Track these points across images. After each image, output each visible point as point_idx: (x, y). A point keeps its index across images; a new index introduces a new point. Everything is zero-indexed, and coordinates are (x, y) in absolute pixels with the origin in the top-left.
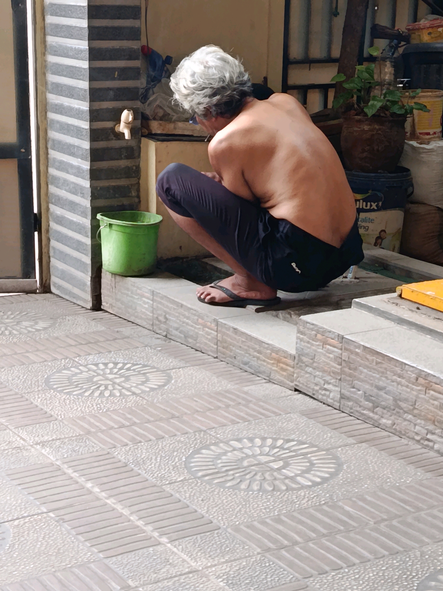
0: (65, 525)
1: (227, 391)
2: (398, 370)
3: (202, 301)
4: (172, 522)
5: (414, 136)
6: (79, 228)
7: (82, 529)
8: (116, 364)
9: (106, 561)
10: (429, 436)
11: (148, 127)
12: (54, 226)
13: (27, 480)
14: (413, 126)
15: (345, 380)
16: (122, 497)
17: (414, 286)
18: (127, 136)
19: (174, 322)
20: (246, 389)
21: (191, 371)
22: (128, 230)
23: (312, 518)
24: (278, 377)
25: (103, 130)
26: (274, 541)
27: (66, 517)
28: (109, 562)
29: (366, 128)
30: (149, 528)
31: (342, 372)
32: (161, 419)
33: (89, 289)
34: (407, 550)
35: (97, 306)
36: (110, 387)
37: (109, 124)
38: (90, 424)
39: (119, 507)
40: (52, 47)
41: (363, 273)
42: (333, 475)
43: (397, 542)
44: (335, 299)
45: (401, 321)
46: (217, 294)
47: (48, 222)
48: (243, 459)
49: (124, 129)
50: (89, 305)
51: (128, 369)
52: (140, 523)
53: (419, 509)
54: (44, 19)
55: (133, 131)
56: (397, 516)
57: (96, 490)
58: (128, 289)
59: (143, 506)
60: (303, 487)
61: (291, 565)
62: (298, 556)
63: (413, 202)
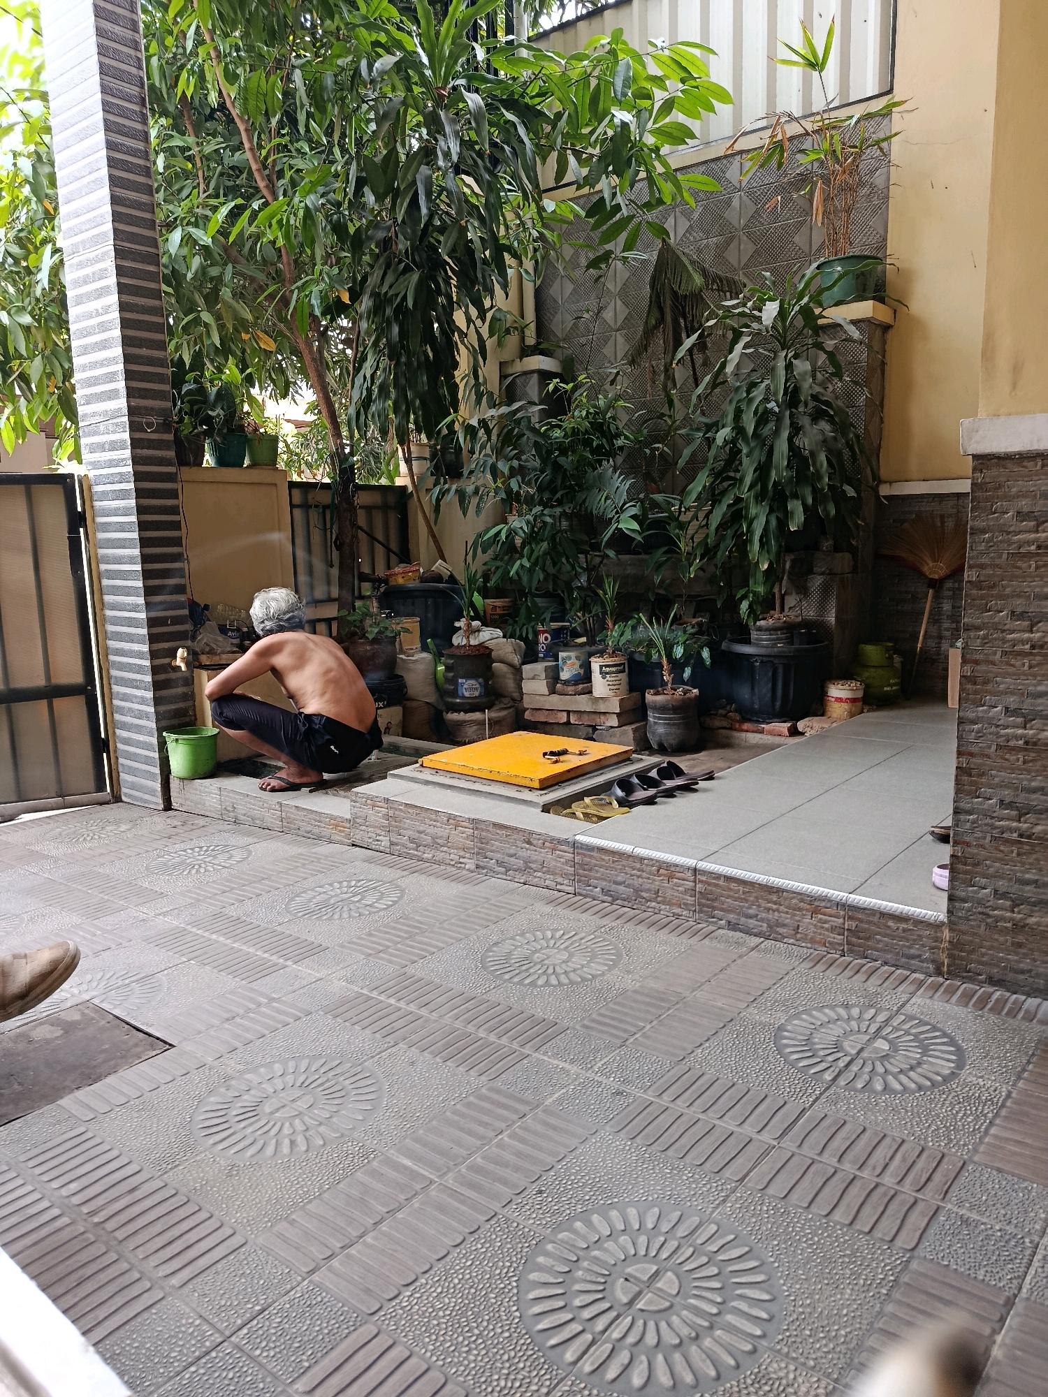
0: (207, 967)
1: (300, 854)
2: (433, 817)
3: (265, 790)
4: (290, 950)
5: (402, 652)
6: (147, 746)
7: (221, 967)
8: (201, 848)
9: (250, 985)
10: (461, 860)
11: (198, 660)
12: (120, 746)
13: (162, 941)
14: (401, 644)
15: (393, 831)
16: (245, 940)
17: (430, 757)
18: (183, 669)
19: (241, 809)
20: (314, 850)
21: (264, 844)
22: (192, 742)
23: (394, 928)
24: (337, 838)
25: (162, 665)
26: (373, 949)
27: (206, 962)
28: (253, 985)
29: (368, 648)
30: (274, 958)
31: (390, 825)
32: (254, 882)
33: (159, 794)
34: (467, 936)
35: (168, 806)
36: (203, 865)
37: (167, 661)
38: (198, 894)
39: (244, 947)
40: (109, 603)
41: (383, 755)
42: (400, 898)
43: (459, 933)
44: (367, 776)
45: (427, 783)
46: (274, 783)
47: (115, 743)
48: (329, 899)
49: (179, 662)
50: (161, 807)
51: (213, 850)
52: (266, 955)
53: (466, 909)
54: (100, 582)
55: (187, 664)
56: (453, 917)
57: (221, 939)
58: (196, 789)
59: (263, 944)
60: (381, 910)
61: (390, 962)
62: (392, 955)
63: (409, 699)
